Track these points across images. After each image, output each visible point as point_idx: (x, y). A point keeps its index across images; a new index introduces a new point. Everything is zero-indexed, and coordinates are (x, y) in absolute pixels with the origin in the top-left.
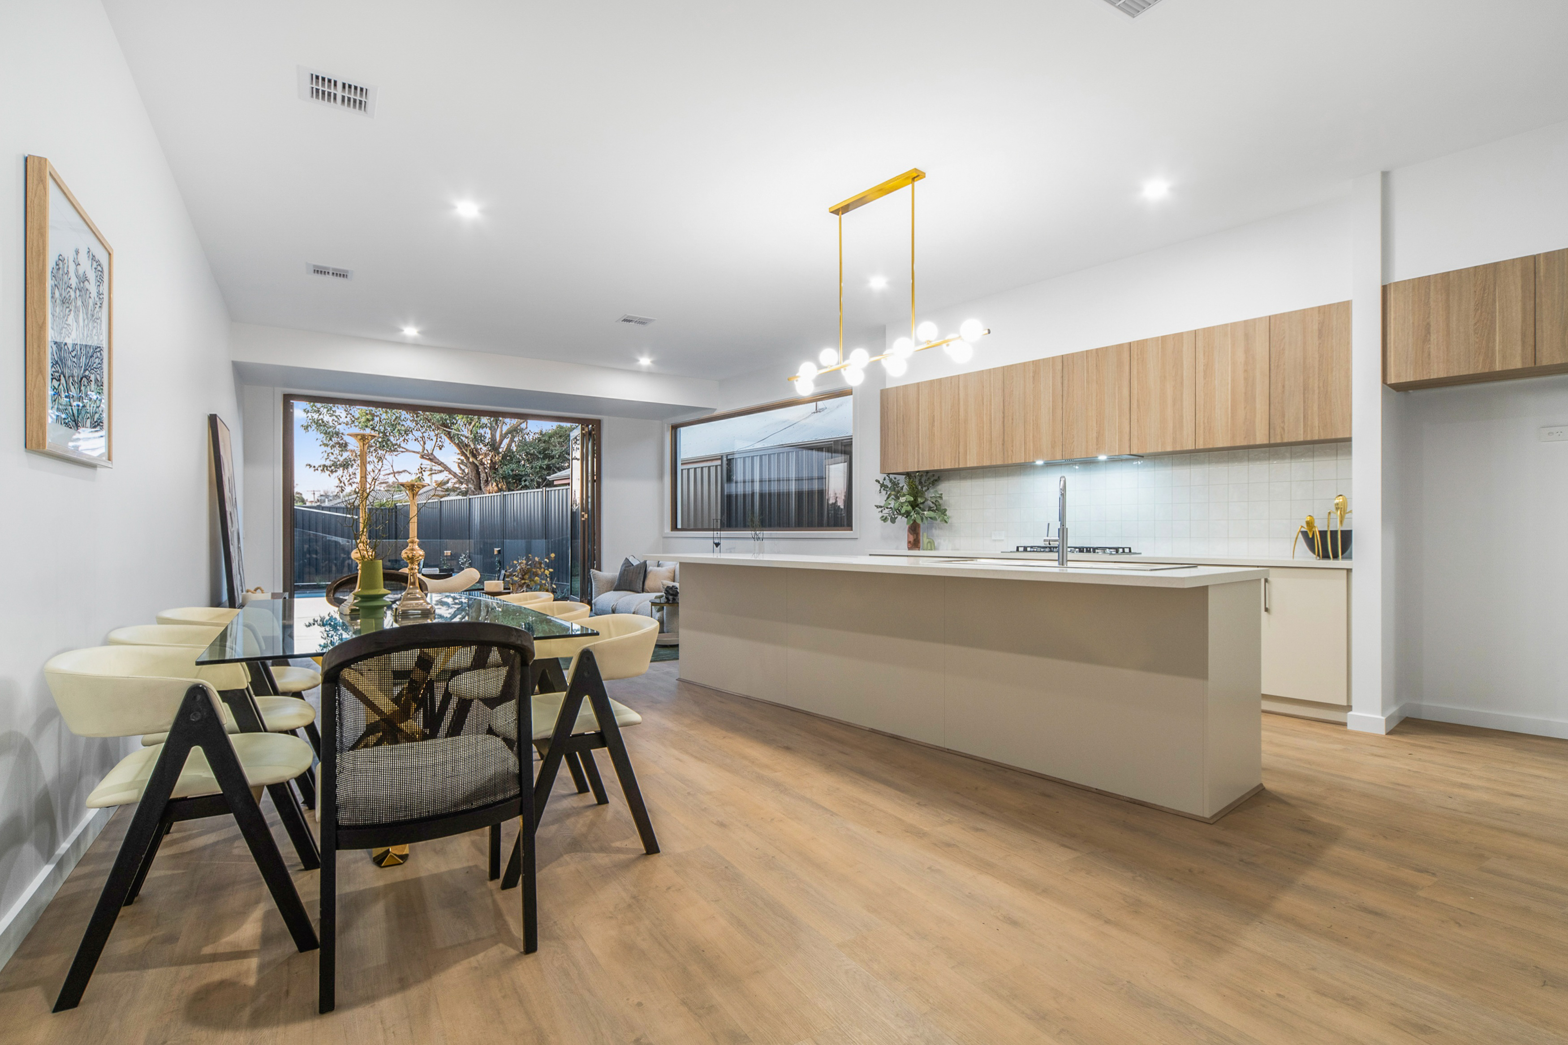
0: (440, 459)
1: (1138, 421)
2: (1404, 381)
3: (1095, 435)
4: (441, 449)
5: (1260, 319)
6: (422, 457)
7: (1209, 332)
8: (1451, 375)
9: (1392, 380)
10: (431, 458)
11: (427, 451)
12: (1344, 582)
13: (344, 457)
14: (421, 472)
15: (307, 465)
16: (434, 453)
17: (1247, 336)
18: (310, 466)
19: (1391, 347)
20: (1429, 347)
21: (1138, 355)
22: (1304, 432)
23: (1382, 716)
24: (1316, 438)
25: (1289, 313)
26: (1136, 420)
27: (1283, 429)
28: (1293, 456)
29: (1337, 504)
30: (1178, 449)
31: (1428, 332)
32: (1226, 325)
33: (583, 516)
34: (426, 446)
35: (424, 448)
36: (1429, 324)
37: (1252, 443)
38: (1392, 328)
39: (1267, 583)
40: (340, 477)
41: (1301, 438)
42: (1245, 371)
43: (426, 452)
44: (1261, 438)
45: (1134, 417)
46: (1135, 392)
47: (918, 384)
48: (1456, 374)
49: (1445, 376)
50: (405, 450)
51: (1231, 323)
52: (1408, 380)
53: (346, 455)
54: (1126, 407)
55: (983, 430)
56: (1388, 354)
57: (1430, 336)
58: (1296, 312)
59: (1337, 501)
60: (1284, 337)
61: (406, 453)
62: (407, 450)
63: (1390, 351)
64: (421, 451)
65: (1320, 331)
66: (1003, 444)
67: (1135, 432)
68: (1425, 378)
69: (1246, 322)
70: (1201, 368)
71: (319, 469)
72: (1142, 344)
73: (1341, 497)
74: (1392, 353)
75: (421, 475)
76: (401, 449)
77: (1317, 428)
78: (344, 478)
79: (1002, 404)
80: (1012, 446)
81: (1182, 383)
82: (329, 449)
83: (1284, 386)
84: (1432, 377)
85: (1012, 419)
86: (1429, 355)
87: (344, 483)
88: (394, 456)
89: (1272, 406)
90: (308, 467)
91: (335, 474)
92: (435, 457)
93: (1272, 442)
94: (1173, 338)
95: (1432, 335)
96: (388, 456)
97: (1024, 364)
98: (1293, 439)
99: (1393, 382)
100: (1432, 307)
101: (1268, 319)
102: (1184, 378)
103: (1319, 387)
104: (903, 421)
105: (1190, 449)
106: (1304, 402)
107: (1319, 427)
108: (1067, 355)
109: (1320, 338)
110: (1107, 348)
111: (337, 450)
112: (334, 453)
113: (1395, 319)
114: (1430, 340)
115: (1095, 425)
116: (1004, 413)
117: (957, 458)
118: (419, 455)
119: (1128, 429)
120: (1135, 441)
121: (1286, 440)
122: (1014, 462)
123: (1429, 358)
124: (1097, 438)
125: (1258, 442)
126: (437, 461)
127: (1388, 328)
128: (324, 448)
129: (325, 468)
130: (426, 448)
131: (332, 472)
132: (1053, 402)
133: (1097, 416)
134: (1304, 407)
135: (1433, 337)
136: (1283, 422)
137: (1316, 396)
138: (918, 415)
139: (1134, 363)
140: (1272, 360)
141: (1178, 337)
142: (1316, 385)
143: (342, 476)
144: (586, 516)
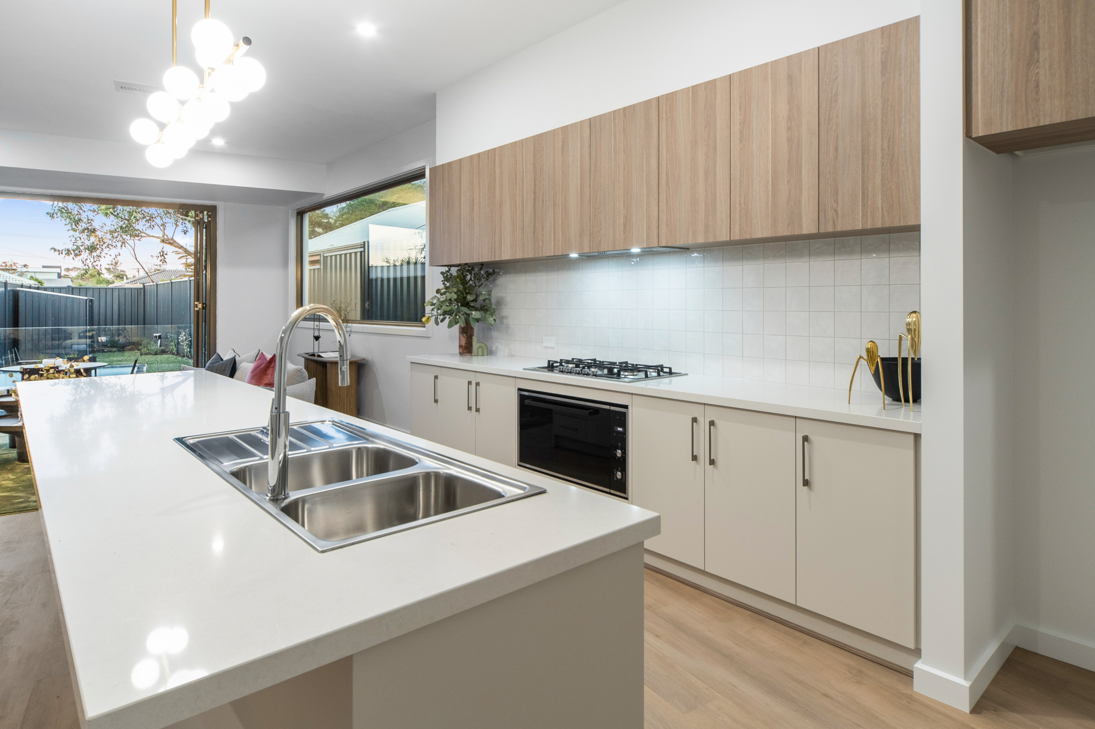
0: (180, 244)
1: (667, 202)
2: (998, 131)
3: (622, 221)
4: (185, 233)
5: (807, 52)
6: (163, 241)
7: (746, 74)
8: (1074, 119)
9: (980, 130)
10: (171, 242)
11: (167, 236)
12: (910, 453)
13: (91, 242)
14: (163, 255)
15: (52, 249)
16: (174, 238)
17: (790, 78)
18: (55, 250)
19: (977, 77)
20: (1038, 73)
21: (666, 113)
22: (863, 215)
23: (965, 679)
24: (879, 225)
25: (843, 41)
26: (665, 201)
27: (836, 211)
28: (865, 250)
29: (909, 324)
30: (711, 240)
31: (1035, 47)
32: (766, 64)
33: (196, 306)
34: (165, 231)
35: (164, 233)
36: (1036, 34)
37: (797, 233)
38: (979, 45)
39: (806, 443)
40: (84, 260)
41: (859, 226)
42: (789, 129)
43: (165, 237)
44: (808, 227)
45: (663, 197)
46: (664, 162)
47: (460, 160)
48: (1081, 116)
49: (1064, 120)
50: (146, 235)
51: (772, 62)
52: (1004, 130)
53: (93, 239)
54: (654, 183)
55: (516, 215)
56: (974, 88)
57: (1039, 54)
58: (852, 38)
59: (909, 320)
60: (837, 77)
61: (147, 238)
62: (148, 236)
63: (977, 84)
64: (161, 236)
65: (884, 63)
66: (534, 232)
67: (663, 218)
68: (1031, 126)
69: (789, 58)
70: (736, 128)
71: (64, 252)
72: (671, 97)
73: (914, 315)
74: (979, 88)
75: (163, 257)
76: (143, 235)
77: (880, 209)
78: (88, 261)
79: (533, 182)
80: (543, 235)
81: (715, 149)
82: (77, 234)
83: (836, 150)
84: (1041, 124)
85: (543, 201)
86: (1037, 86)
87: (88, 265)
88: (136, 242)
89: (821, 177)
90: (53, 250)
91: (79, 258)
92: (175, 241)
93: (822, 230)
94: (705, 88)
95: (1041, 51)
96: (131, 242)
97: (554, 131)
98: (848, 227)
99: (980, 135)
100: (1041, 5)
101: (818, 49)
102: (718, 141)
103: (882, 149)
104: (448, 205)
105: (725, 240)
106: (863, 171)
107: (882, 208)
108: (594, 117)
109: (883, 75)
110: (634, 105)
111: (84, 236)
112: (82, 238)
113: (984, 30)
114: (1038, 61)
115: (623, 208)
116: (535, 194)
117: (493, 249)
118: (160, 240)
119: (657, 214)
120: (663, 229)
121: (839, 229)
122: (544, 255)
123: (1037, 93)
124: (625, 225)
125: (805, 231)
126: (177, 245)
127: (973, 47)
128: (72, 233)
129: (68, 252)
130: (166, 233)
131: (76, 255)
132: (581, 178)
133: (624, 196)
134: (863, 179)
135: (1044, 54)
136: (836, 201)
137: (879, 163)
138: (461, 198)
139: (663, 125)
140: (822, 111)
141: (711, 85)
142: (879, 146)
143: (87, 260)
144: (200, 306)
